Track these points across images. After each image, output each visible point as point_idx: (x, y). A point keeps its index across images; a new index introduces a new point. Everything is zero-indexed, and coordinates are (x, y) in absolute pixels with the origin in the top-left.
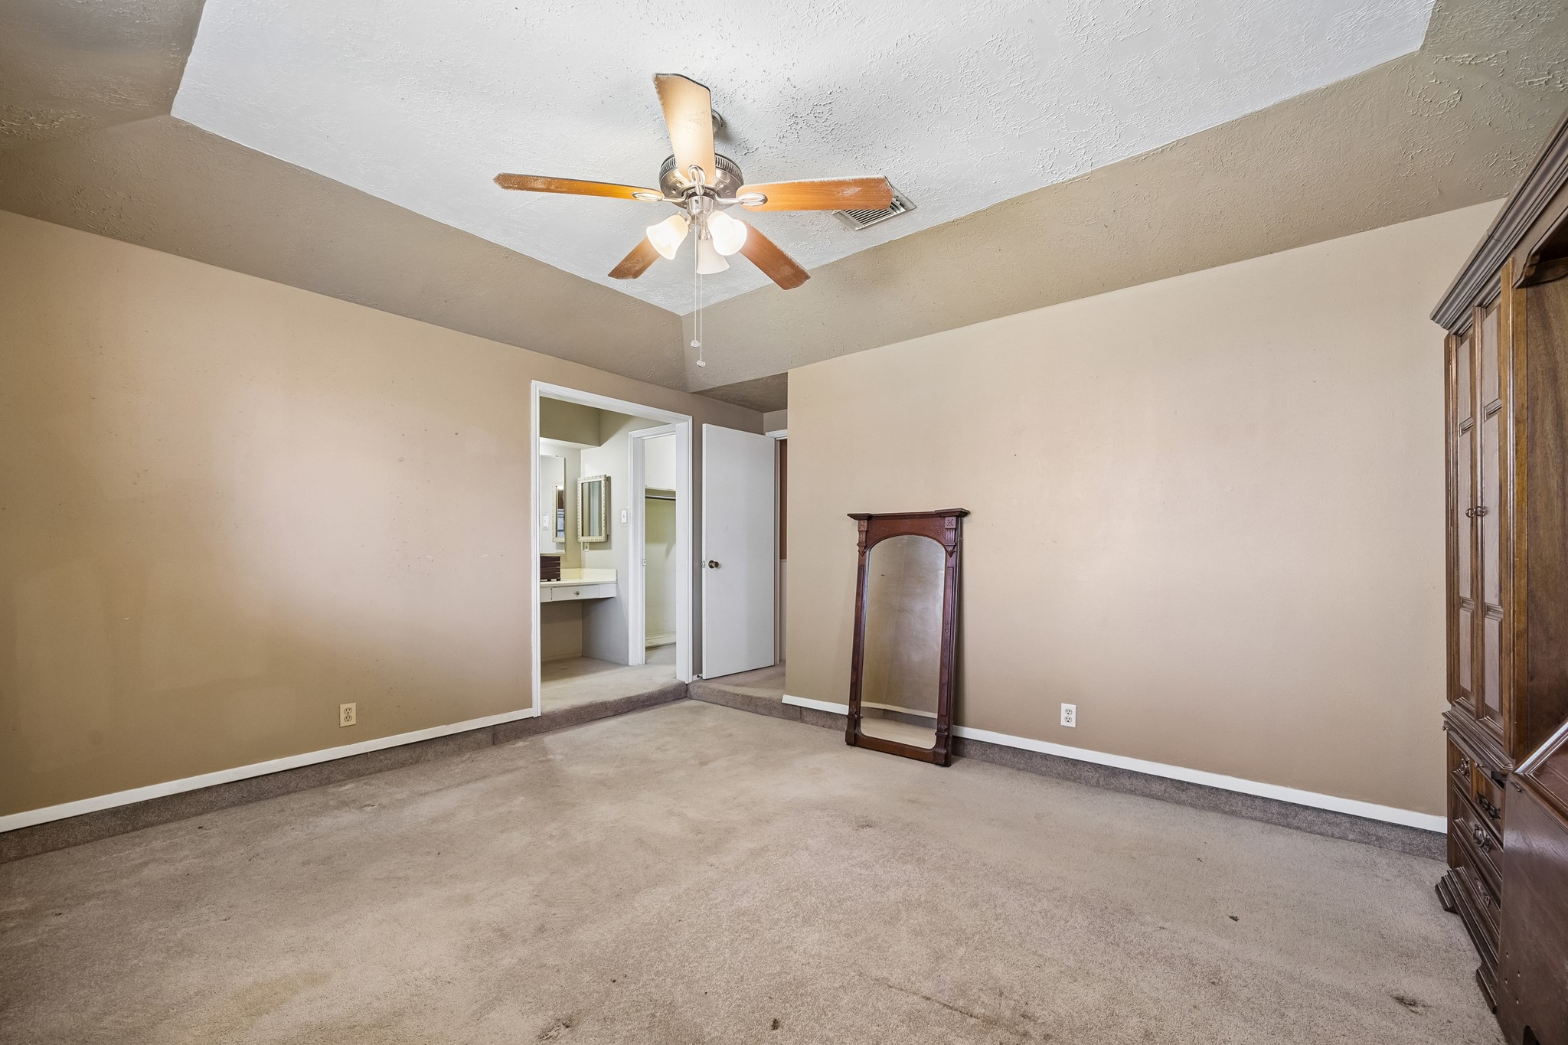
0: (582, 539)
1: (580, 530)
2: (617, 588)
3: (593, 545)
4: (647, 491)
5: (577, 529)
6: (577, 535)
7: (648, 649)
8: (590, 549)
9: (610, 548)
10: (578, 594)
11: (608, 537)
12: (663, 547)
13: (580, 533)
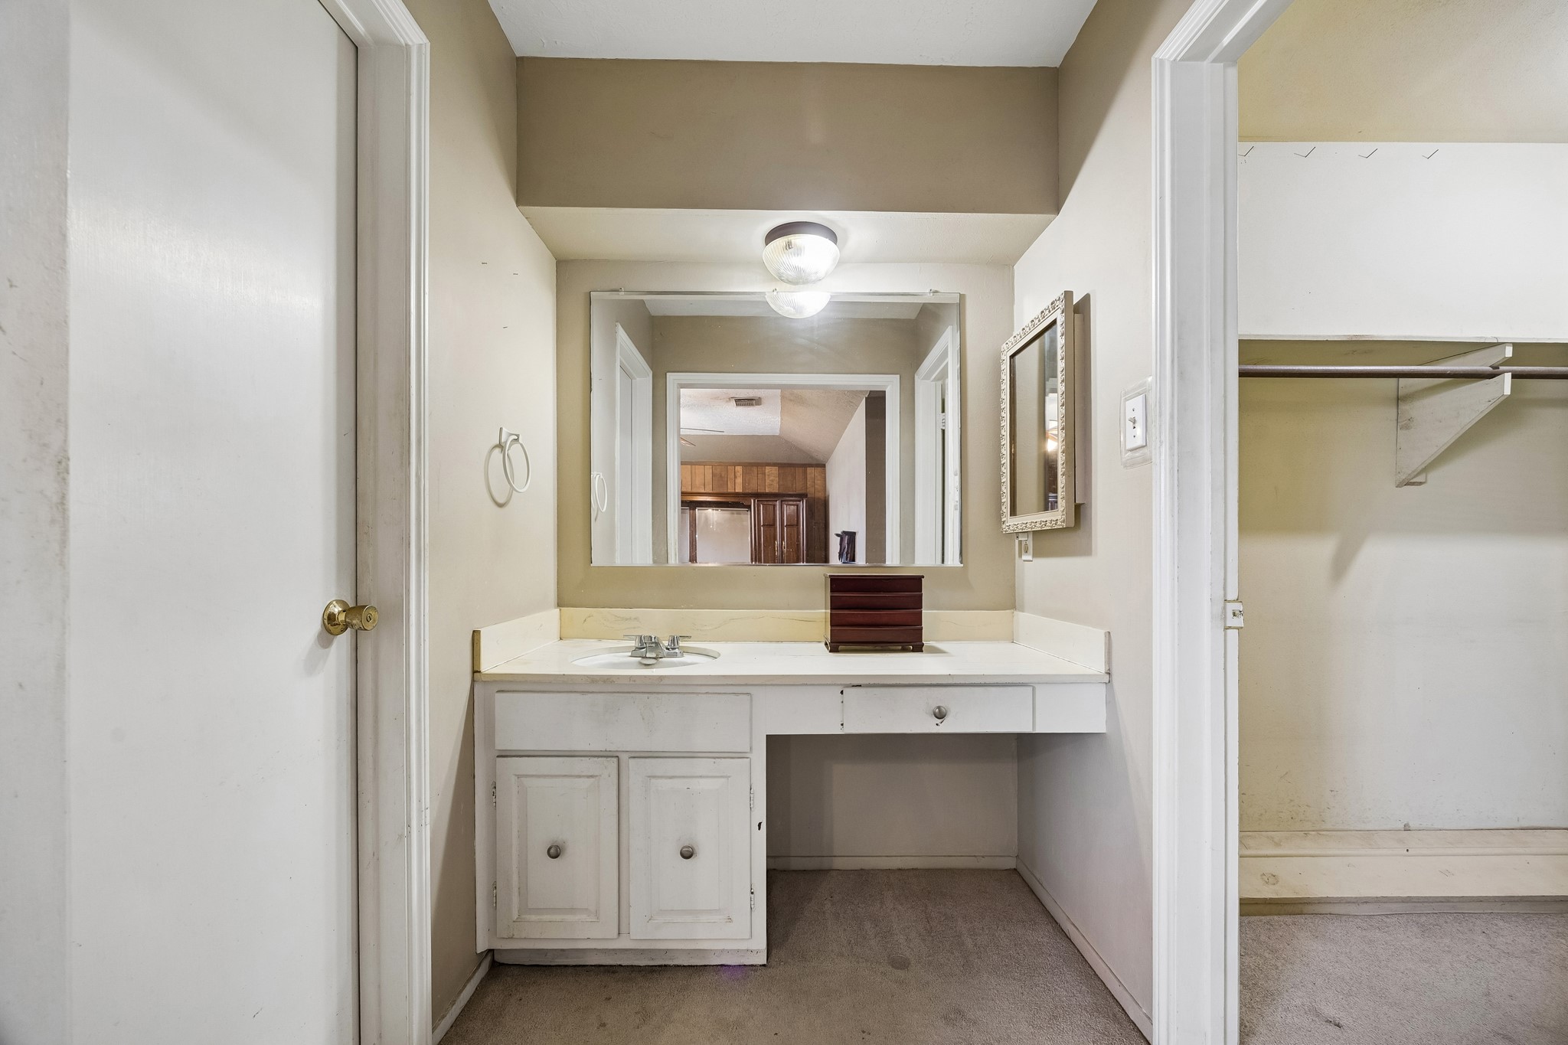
0: (1011, 523)
1: (1006, 499)
2: (1111, 702)
3: (1044, 541)
4: (1247, 347)
5: (999, 495)
6: (999, 514)
7: (1250, 907)
8: (1035, 555)
9: (1086, 551)
10: (940, 715)
11: (1080, 512)
12: (1320, 550)
13: (1006, 508)
